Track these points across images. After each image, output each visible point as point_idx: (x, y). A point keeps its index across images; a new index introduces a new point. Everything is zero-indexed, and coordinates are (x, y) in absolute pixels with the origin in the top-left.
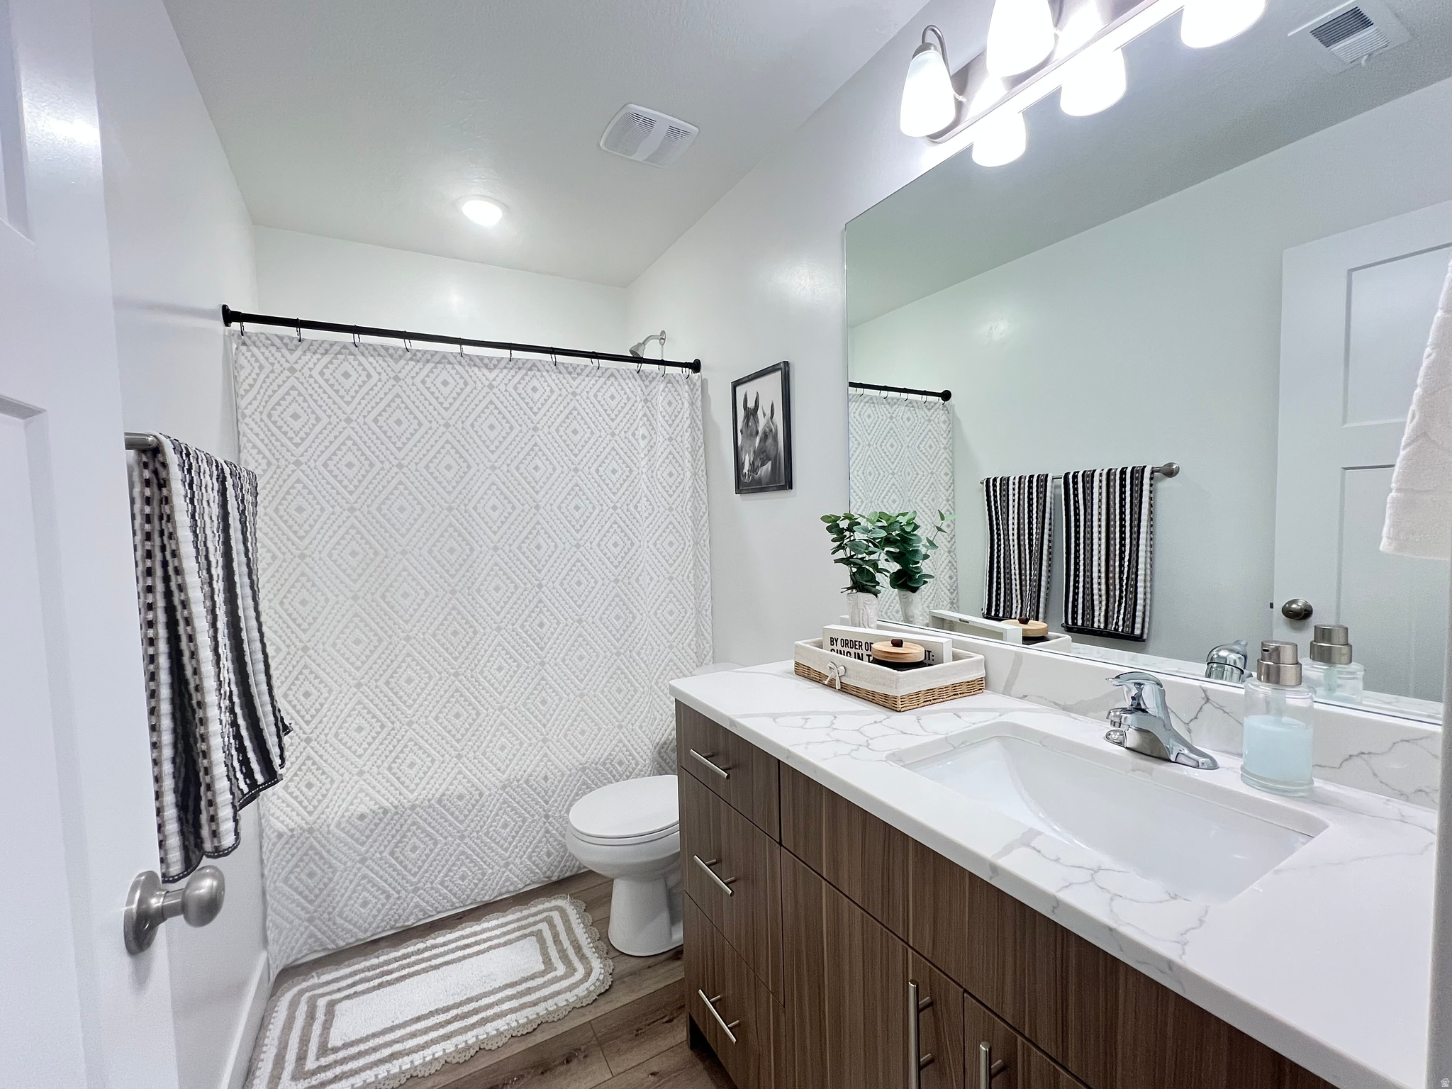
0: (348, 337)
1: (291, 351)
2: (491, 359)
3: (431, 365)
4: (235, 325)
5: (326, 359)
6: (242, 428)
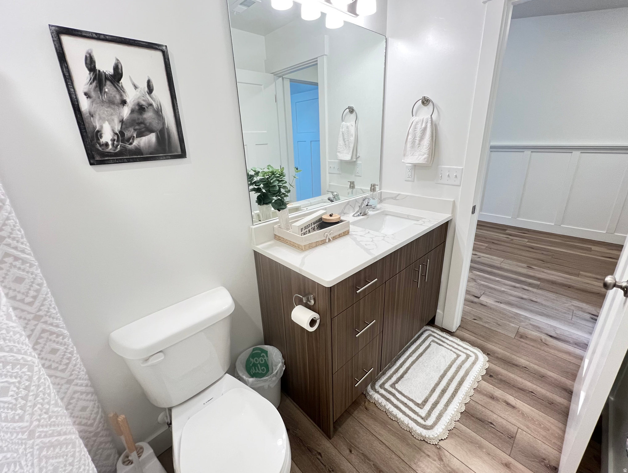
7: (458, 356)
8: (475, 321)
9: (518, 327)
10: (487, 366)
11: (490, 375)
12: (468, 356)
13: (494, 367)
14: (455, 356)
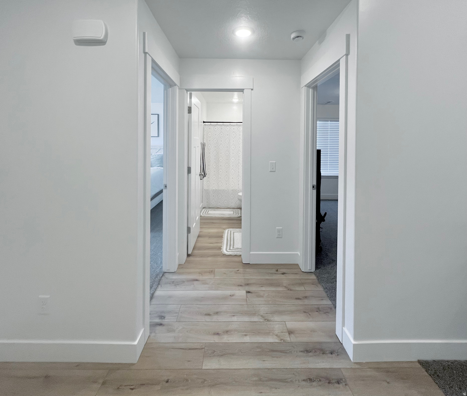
0: (216, 123)
1: (210, 126)
2: (234, 125)
3: (226, 126)
4: (204, 123)
5: (214, 127)
6: (204, 136)
7: (233, 248)
8: (238, 269)
9: (215, 278)
10: (222, 250)
11: (220, 248)
12: (230, 249)
13: (219, 251)
14: (235, 247)
